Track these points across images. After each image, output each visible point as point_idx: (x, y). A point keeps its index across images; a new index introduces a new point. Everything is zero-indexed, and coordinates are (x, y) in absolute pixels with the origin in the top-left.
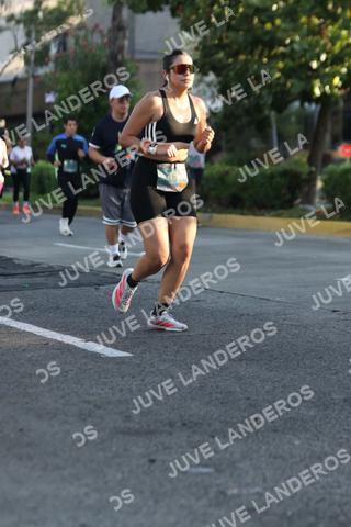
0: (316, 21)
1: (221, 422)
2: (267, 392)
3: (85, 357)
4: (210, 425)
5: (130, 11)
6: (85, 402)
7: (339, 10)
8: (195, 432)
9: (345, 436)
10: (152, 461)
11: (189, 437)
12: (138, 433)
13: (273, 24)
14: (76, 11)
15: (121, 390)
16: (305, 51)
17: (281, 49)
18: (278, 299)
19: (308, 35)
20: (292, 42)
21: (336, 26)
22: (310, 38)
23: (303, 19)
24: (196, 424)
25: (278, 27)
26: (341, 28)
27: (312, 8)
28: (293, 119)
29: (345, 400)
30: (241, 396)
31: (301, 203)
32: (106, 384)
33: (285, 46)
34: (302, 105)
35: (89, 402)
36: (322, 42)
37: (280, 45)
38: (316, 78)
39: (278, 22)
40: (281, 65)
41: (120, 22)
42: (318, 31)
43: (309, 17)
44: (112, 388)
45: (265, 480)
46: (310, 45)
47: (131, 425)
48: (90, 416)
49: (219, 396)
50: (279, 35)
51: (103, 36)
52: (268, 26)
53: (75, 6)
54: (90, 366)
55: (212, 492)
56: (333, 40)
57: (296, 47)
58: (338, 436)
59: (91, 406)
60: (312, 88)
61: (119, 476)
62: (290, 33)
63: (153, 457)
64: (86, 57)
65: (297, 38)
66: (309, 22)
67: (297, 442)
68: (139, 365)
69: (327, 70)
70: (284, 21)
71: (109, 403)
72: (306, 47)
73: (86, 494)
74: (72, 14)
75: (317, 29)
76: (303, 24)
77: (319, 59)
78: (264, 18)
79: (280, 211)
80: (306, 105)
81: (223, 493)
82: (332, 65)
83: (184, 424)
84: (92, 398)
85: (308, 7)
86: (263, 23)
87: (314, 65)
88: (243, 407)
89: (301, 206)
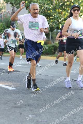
0: (60, 10)
1: (37, 105)
2: (48, 97)
3: (5, 90)
4: (35, 105)
5: (16, 8)
6: (5, 100)
7: (66, 8)
8: (31, 107)
9: (66, 108)
10: (21, 114)
11: (30, 108)
12: (18, 107)
13: (50, 11)
14: (4, 8)
15: (14, 97)
16: (58, 18)
17: (52, 17)
18: (51, 76)
19: (58, 14)
20: (54, 15)
21: (65, 12)
22: (59, 15)
23: (57, 10)
24: (31, 105)
25: (51, 12)
26: (66, 12)
27: (59, 7)
28: (55, 33)
29: (67, 99)
30: (42, 99)
31: (57, 53)
32: (10, 96)
33: (53, 16)
34: (57, 30)
35: (6, 100)
36: (62, 16)
37: (52, 16)
38: (60, 24)
39: (51, 11)
40: (52, 21)
41: (14, 11)
42: (61, 13)
43: (59, 10)
44: (11, 97)
45: (47, 118)
46: (59, 16)
47: (16, 105)
48: (6, 103)
49: (37, 98)
50: (52, 14)
51: (10, 14)
52: (49, 12)
53: (3, 7)
54: (6, 92)
55: (35, 121)
56: (64, 15)
57: (55, 17)
58: (65, 108)
59: (7, 101)
60: (59, 26)
61: (13, 117)
62: (54, 13)
63: (21, 113)
64: (6, 19)
65: (56, 15)
66: (59, 11)
67: (55, 109)
68: (18, 91)
69: (63, 22)
70: (53, 11)
71: (11, 100)
72: (58, 17)
73: (5, 122)
74: (3, 9)
75: (60, 12)
76: (57, 11)
77: (61, 19)
78: (48, 10)
79: (52, 55)
80: (58, 30)
81: (38, 121)
82: (64, 21)
83: (29, 105)
84: (7, 99)
85: (58, 7)
86: (48, 11)
87: (60, 21)
88: (42, 101)
89: (57, 54)
